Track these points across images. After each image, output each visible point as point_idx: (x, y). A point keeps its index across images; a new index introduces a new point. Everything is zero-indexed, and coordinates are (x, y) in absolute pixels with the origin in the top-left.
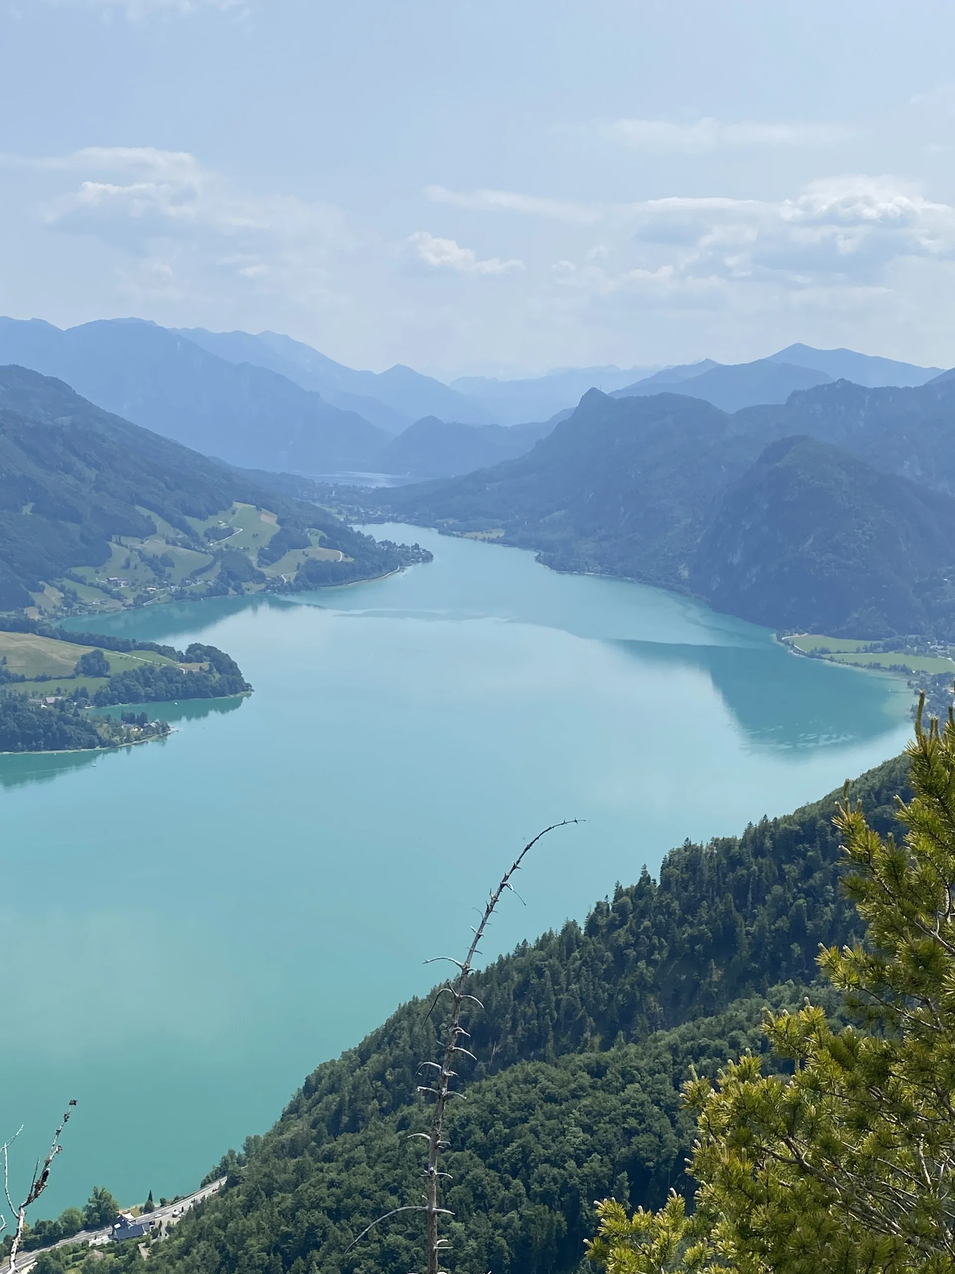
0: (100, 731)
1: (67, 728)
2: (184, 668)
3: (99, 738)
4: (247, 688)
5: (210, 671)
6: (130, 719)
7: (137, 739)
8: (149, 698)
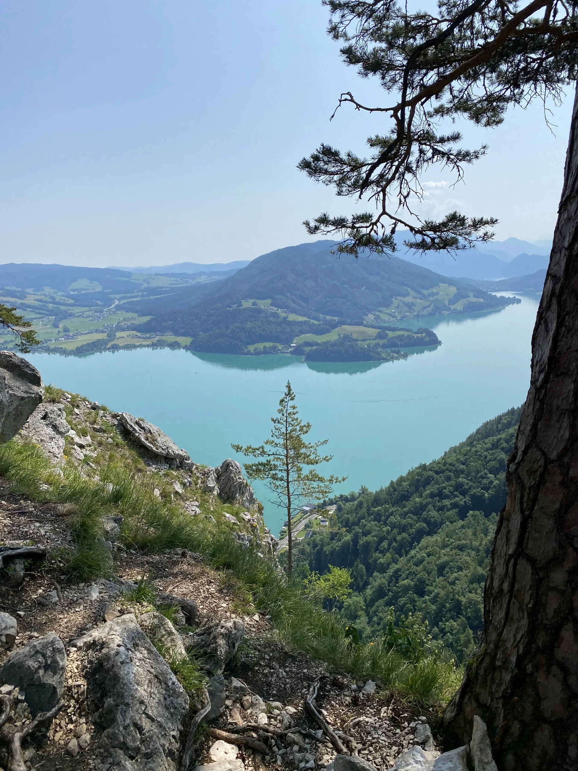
0: (383, 355)
1: (371, 354)
2: (416, 336)
3: (382, 357)
4: (439, 343)
5: (425, 337)
6: (394, 352)
7: (396, 357)
8: (402, 346)
